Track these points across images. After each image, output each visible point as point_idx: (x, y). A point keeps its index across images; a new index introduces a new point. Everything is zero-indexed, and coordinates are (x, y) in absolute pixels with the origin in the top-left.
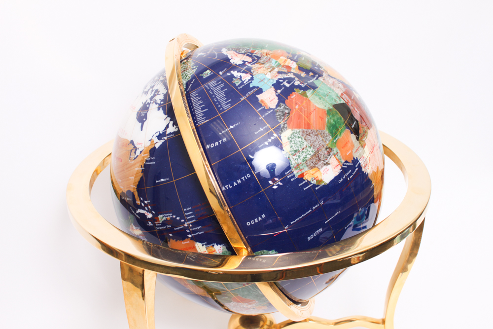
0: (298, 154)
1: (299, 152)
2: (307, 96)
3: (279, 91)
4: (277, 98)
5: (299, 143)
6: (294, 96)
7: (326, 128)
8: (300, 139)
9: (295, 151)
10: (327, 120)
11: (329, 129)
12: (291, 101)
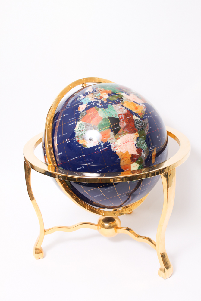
0: (80, 132)
1: (81, 131)
2: (98, 110)
3: (88, 106)
4: (85, 108)
5: (82, 128)
6: (92, 109)
7: (98, 125)
8: (83, 126)
9: (79, 130)
10: (100, 122)
11: (99, 125)
12: (89, 111)
